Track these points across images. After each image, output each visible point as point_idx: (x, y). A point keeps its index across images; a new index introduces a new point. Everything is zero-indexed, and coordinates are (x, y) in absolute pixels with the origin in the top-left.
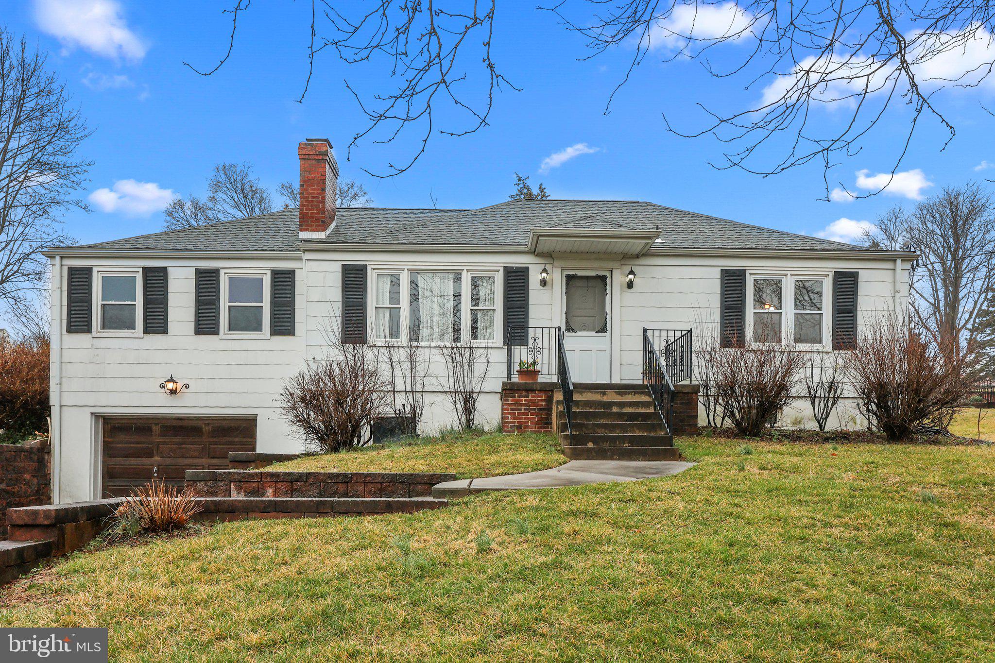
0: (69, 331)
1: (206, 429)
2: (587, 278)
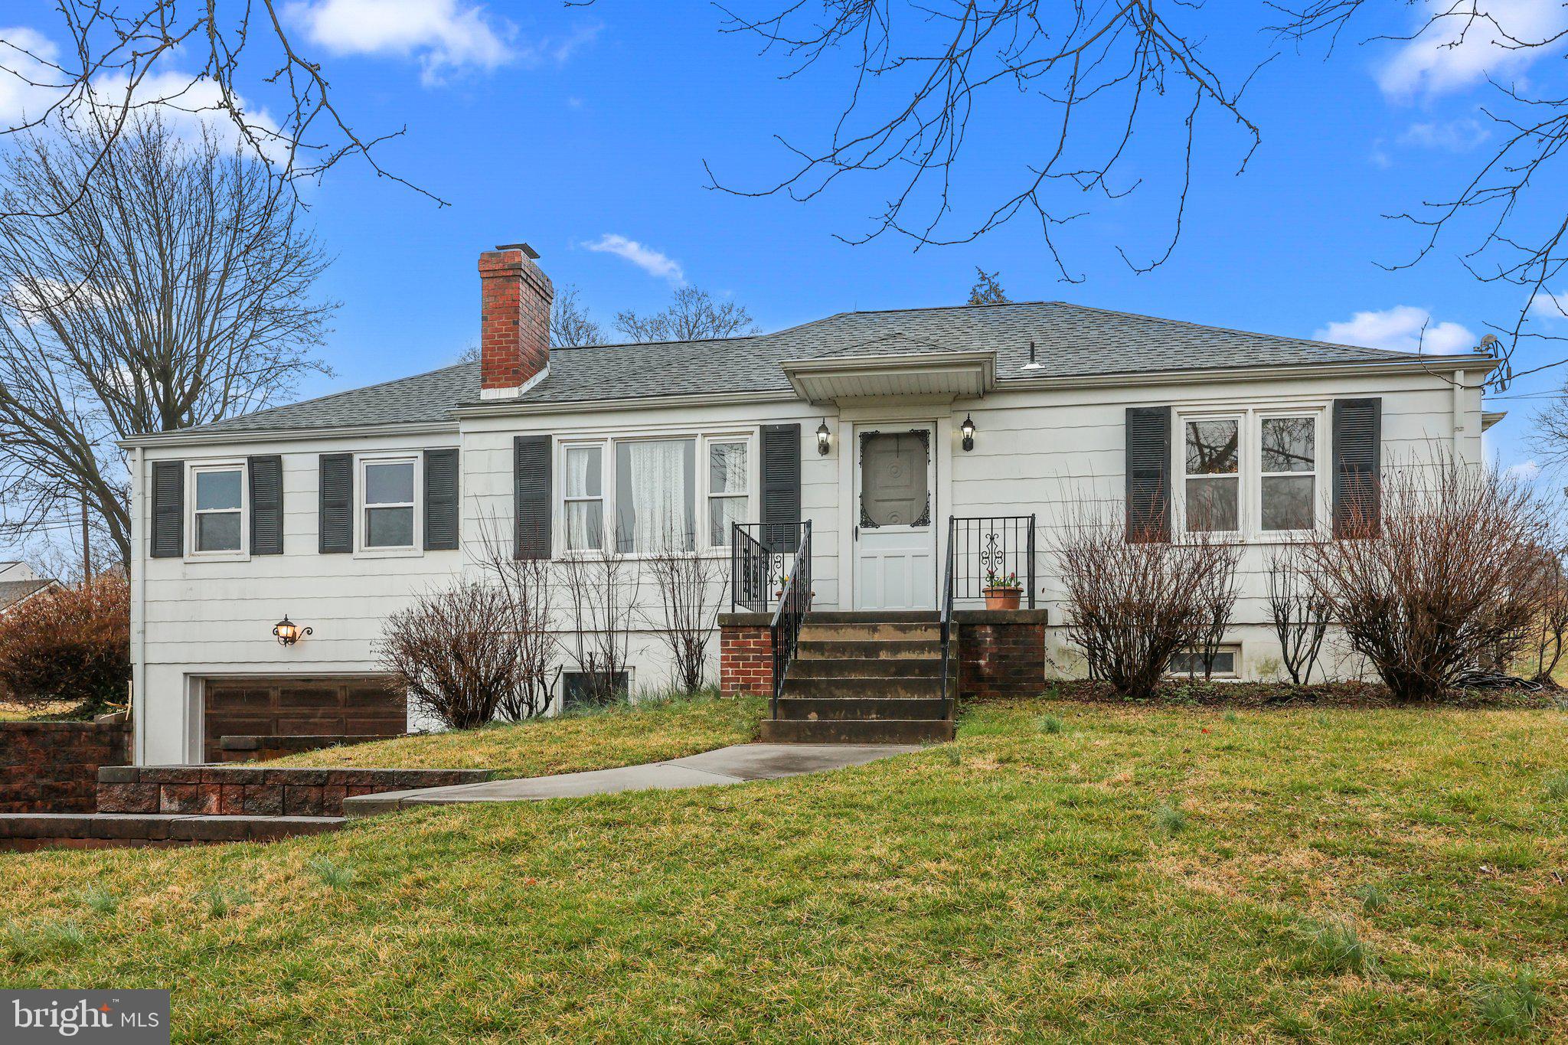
0: (155, 554)
1: (341, 695)
2: (897, 436)
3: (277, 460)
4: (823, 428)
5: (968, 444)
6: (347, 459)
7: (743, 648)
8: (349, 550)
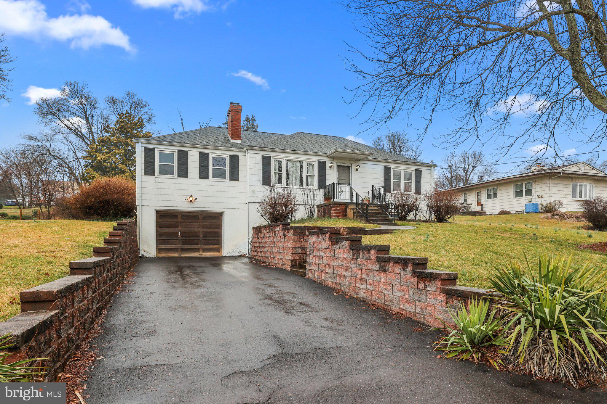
0: (145, 174)
1: (200, 217)
2: (344, 166)
3: (187, 152)
4: (332, 163)
5: (357, 170)
6: (208, 154)
7: (336, 209)
8: (208, 178)
